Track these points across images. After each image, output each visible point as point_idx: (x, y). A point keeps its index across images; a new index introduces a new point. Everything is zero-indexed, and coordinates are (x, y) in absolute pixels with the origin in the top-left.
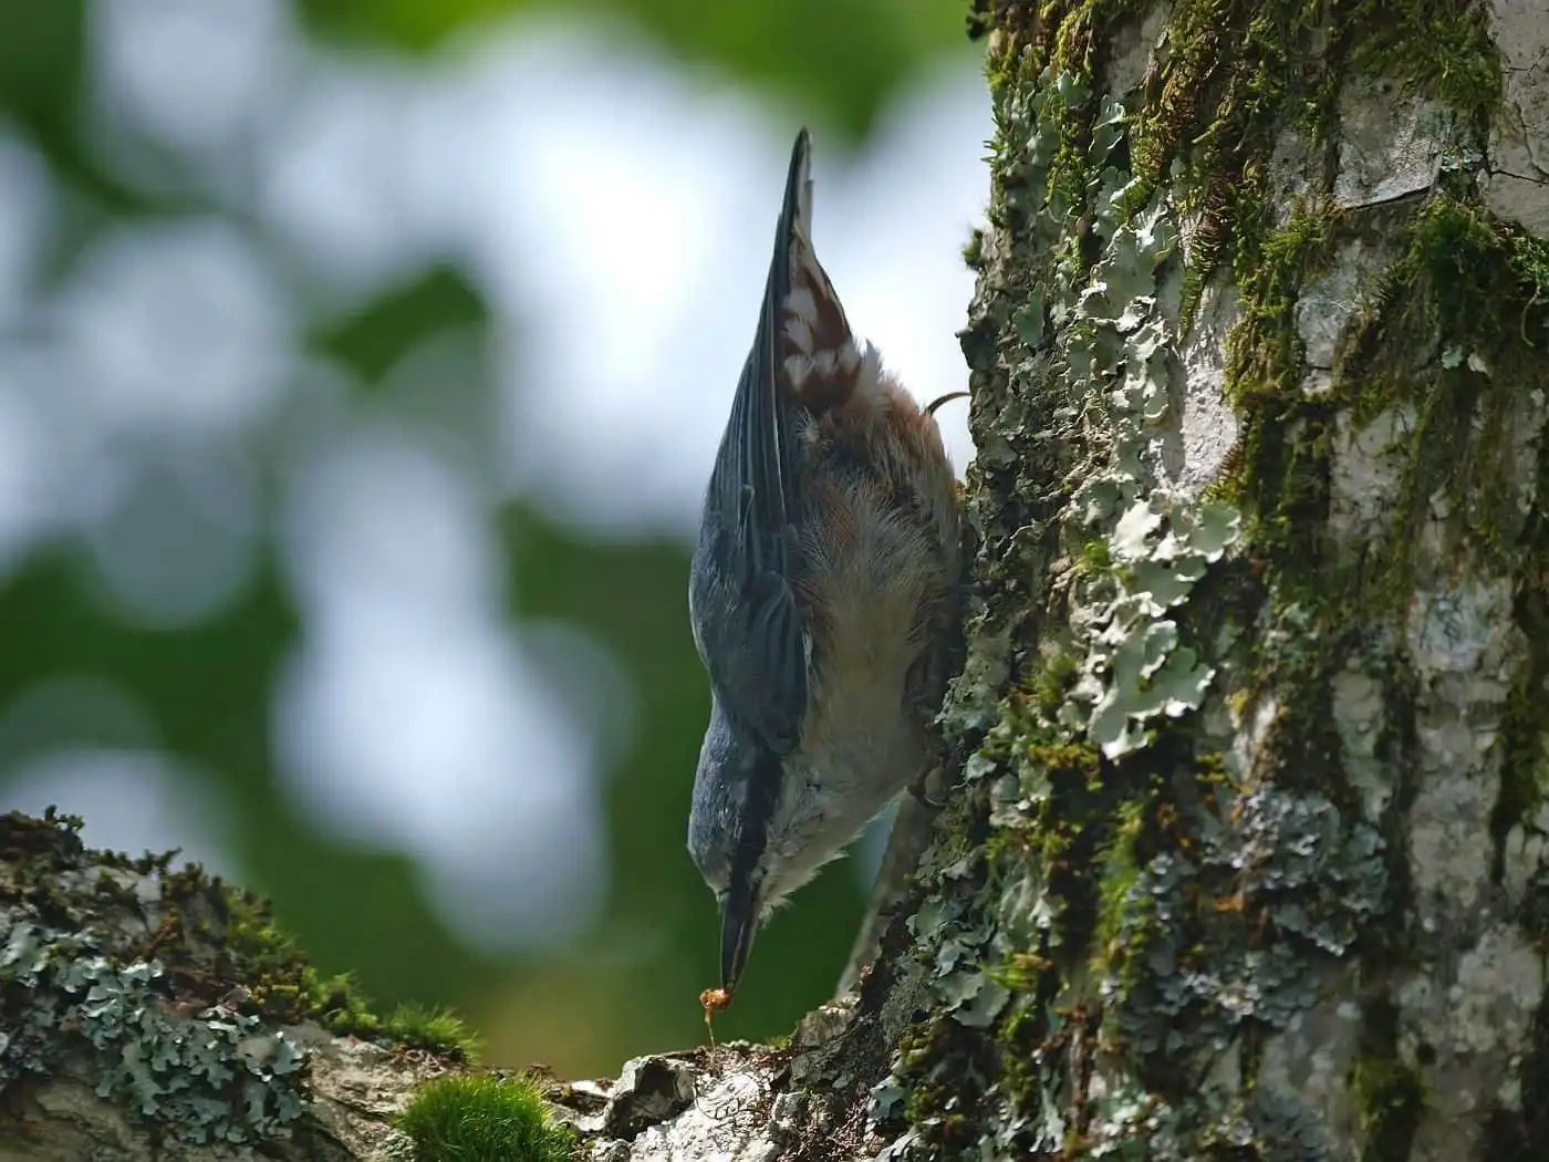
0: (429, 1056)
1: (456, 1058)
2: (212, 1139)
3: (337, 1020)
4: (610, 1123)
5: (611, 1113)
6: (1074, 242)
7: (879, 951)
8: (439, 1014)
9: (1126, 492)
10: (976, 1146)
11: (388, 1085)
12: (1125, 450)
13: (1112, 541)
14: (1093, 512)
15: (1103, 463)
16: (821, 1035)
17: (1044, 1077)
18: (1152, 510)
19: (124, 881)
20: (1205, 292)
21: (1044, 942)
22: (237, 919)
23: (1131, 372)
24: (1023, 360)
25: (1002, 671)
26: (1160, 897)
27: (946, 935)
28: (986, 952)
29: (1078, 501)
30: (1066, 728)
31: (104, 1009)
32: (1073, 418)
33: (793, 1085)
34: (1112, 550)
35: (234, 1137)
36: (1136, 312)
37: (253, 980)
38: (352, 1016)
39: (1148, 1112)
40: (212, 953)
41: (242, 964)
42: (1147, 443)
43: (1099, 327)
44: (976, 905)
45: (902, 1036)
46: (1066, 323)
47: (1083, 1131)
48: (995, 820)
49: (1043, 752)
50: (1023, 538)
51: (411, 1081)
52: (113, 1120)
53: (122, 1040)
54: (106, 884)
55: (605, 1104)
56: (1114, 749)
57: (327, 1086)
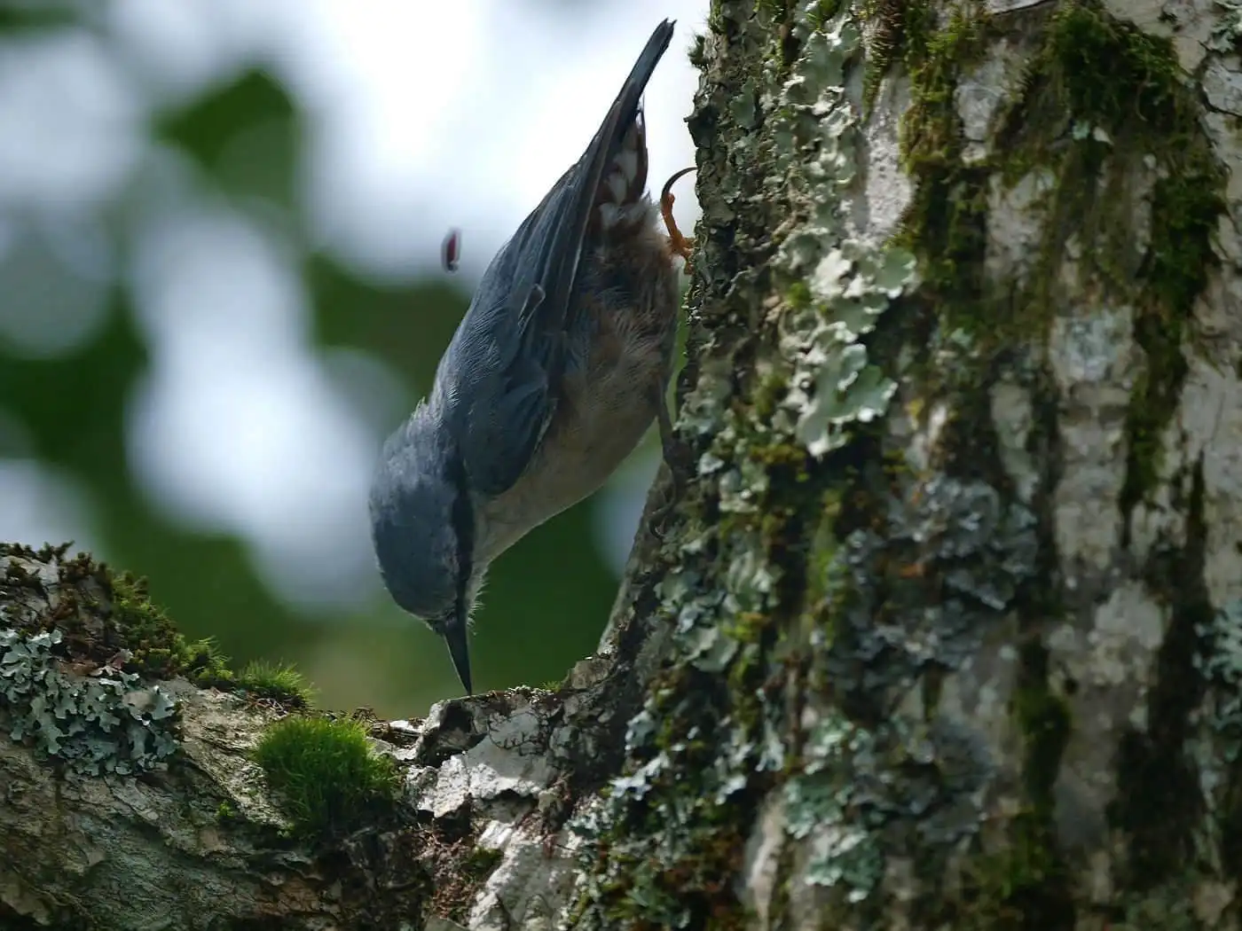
0: (275, 702)
1: (297, 704)
2: (103, 772)
3: (202, 675)
4: (421, 753)
5: (422, 745)
6: (778, 44)
7: (632, 612)
8: (282, 669)
9: (824, 243)
10: (713, 766)
11: (243, 727)
12: (822, 209)
13: (813, 281)
14: (797, 259)
15: (804, 219)
16: (588, 681)
17: (767, 709)
18: (844, 257)
19: (29, 568)
20: (883, 82)
21: (764, 603)
22: (120, 596)
23: (826, 147)
24: (739, 139)
25: (726, 387)
26: (859, 565)
27: (687, 599)
28: (718, 612)
29: (785, 250)
30: (779, 431)
31: (16, 670)
32: (780, 185)
33: (566, 720)
34: (812, 289)
35: (121, 771)
36: (827, 99)
37: (133, 645)
38: (213, 670)
39: (851, 736)
40: (101, 624)
41: (124, 632)
42: (839, 203)
43: (800, 112)
44: (711, 573)
45: (652, 680)
46: (773, 109)
47: (799, 753)
48: (724, 507)
49: (761, 451)
50: (741, 281)
51: (262, 723)
52: (24, 759)
53: (32, 694)
54: (15, 570)
55: (417, 738)
56: (818, 448)
57: (194, 729)
